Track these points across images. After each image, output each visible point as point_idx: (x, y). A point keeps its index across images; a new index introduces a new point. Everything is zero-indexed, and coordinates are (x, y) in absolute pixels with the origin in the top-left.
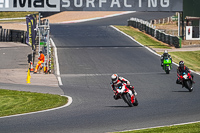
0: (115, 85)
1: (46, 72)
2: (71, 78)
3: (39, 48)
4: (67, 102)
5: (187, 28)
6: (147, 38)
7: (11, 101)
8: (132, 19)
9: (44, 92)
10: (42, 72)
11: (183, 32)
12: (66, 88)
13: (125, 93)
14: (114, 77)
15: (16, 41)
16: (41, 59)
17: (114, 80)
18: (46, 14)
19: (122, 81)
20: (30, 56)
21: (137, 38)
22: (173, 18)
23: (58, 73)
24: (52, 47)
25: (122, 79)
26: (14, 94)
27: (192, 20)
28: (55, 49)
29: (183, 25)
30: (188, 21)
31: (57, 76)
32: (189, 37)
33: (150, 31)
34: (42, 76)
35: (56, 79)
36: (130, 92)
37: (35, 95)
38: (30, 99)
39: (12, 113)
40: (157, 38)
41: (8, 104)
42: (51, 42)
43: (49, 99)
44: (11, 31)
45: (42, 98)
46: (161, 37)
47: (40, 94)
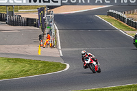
0: (84, 58)
1: (51, 47)
2: (69, 51)
3: (47, 31)
4: (65, 68)
6: (120, 24)
7: (27, 67)
8: (110, 11)
9: (50, 61)
10: (49, 47)
12: (65, 58)
13: (91, 64)
14: (83, 52)
15: (31, 26)
16: (48, 38)
17: (83, 54)
18: (51, 7)
20: (40, 36)
21: (113, 24)
23: (60, 48)
24: (55, 30)
25: (89, 54)
26: (30, 62)
28: (58, 31)
31: (59, 50)
33: (123, 19)
34: (49, 49)
35: (58, 52)
36: (94, 63)
37: (44, 62)
38: (40, 66)
39: (29, 75)
40: (127, 24)
41: (26, 69)
42: (55, 27)
43: (54, 65)
44: (28, 19)
45: (48, 65)
46: (130, 23)
47: (47, 62)
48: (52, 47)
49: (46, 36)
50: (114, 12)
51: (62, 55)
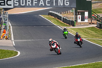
0: (51, 44)
2: (19, 42)
3: (3, 27)
4: (17, 54)
5: (79, 16)
6: (58, 21)
8: (50, 12)
9: (6, 49)
10: (4, 39)
11: (76, 18)
12: (17, 47)
14: (50, 40)
16: (4, 32)
17: (50, 42)
18: (6, 9)
19: (54, 42)
21: (53, 21)
22: (71, 11)
23: (13, 39)
24: (10, 26)
25: (54, 41)
27: (81, 12)
28: (11, 27)
29: (76, 15)
30: (78, 12)
31: (12, 41)
32: (79, 21)
33: (59, 18)
34: (4, 41)
35: (12, 42)
36: (58, 48)
37: (1, 50)
40: (63, 21)
42: (9, 24)
43: (8, 52)
45: (4, 52)
46: (65, 21)
47: (3, 50)
48: (7, 39)
49: (2, 31)
50: (53, 12)
51: (14, 45)
